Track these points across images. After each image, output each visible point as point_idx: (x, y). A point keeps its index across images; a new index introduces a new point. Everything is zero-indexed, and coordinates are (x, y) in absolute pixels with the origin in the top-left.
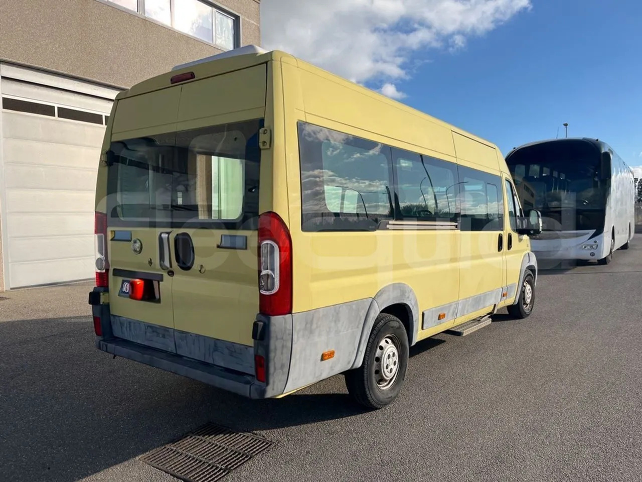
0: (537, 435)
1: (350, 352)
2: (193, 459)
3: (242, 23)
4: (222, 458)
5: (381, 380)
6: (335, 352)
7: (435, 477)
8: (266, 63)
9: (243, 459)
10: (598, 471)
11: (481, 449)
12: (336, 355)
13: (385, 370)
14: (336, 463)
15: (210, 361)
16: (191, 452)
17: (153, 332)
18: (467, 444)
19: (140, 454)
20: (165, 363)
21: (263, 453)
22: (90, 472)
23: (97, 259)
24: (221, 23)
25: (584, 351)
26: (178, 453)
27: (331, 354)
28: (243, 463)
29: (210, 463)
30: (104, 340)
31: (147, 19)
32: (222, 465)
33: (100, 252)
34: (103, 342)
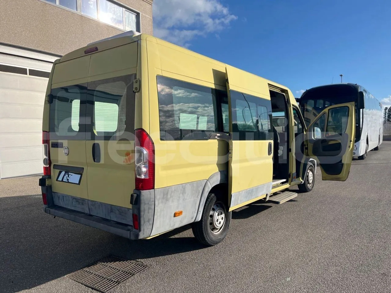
0: (304, 259)
1: (193, 212)
2: (99, 276)
3: (141, 16)
4: (116, 275)
5: (214, 229)
6: (183, 211)
7: (240, 284)
8: (138, 41)
9: (128, 276)
10: (338, 280)
11: (270, 268)
12: (183, 214)
13: (216, 222)
14: (183, 277)
15: (109, 218)
16: (98, 272)
17: (77, 201)
18: (262, 265)
19: (67, 274)
20: (83, 220)
21: (141, 272)
22: (37, 284)
23: (44, 158)
24: (129, 17)
25: (341, 211)
26: (90, 273)
27: (181, 213)
28: (128, 278)
29: (108, 278)
30: (48, 207)
31: (82, 15)
32: (115, 279)
33: (46, 154)
34: (48, 208)
